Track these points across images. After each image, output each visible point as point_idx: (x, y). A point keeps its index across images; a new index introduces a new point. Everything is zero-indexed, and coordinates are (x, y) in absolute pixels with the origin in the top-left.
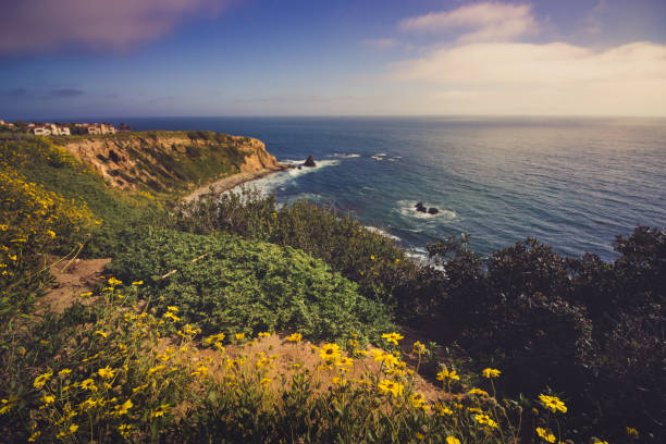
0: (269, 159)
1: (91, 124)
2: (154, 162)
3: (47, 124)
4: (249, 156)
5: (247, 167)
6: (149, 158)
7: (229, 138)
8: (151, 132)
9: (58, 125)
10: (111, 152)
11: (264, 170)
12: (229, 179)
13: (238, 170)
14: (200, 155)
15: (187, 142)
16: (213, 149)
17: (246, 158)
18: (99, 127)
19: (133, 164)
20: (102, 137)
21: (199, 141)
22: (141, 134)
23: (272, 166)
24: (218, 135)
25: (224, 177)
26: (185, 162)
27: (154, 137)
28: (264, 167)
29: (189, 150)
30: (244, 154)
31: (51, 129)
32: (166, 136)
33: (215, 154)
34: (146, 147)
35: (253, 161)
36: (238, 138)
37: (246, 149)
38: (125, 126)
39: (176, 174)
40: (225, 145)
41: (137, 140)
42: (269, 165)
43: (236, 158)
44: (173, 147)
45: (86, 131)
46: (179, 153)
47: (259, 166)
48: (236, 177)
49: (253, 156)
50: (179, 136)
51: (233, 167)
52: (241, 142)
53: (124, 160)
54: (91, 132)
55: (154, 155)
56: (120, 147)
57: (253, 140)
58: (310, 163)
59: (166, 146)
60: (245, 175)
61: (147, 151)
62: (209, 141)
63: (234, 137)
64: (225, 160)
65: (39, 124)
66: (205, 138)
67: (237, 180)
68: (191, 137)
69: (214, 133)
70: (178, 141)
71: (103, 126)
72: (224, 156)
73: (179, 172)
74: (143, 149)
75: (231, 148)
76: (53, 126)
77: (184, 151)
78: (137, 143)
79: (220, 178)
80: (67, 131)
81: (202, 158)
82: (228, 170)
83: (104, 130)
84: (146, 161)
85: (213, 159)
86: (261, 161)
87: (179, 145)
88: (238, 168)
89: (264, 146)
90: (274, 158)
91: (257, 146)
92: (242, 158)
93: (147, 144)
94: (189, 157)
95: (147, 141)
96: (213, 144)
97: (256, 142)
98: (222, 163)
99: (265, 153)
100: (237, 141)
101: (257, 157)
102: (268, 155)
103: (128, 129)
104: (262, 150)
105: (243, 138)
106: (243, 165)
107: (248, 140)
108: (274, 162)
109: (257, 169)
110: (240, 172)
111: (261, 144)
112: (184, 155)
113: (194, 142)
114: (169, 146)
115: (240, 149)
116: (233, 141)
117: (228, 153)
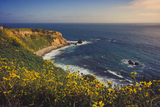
0: (63, 40)
4: (55, 39)
7: (47, 32)
8: (17, 29)
11: (61, 45)
12: (47, 48)
14: (36, 38)
15: (31, 33)
16: (41, 36)
17: (54, 40)
21: (36, 33)
22: (13, 30)
23: (64, 43)
24: (43, 30)
25: (45, 47)
26: (30, 41)
27: (18, 31)
28: (61, 43)
29: (31, 36)
30: (54, 38)
32: (23, 31)
33: (41, 38)
35: (57, 41)
36: (51, 31)
37: (54, 36)
40: (46, 35)
41: (12, 32)
42: (63, 43)
43: (50, 40)
44: (26, 35)
46: (28, 37)
47: (59, 43)
49: (57, 39)
50: (28, 31)
51: (49, 43)
52: (52, 33)
57: (57, 33)
58: (80, 42)
59: (23, 34)
60: (53, 47)
62: (40, 33)
63: (49, 31)
64: (46, 40)
66: (38, 31)
67: (50, 49)
68: (33, 31)
69: (42, 30)
72: (45, 39)
75: (48, 36)
77: (30, 36)
79: (43, 48)
81: (37, 39)
82: (47, 44)
85: (41, 40)
86: (60, 41)
87: (28, 34)
88: (51, 44)
89: (61, 35)
90: (65, 40)
91: (59, 35)
92: (53, 40)
93: (16, 34)
94: (32, 39)
95: (16, 32)
96: (41, 34)
97: (58, 33)
98: (44, 42)
99: (62, 38)
100: (51, 33)
101: (58, 39)
102: (63, 39)
103: (7, 27)
104: (61, 37)
105: (53, 31)
106: (53, 43)
107: (55, 33)
108: (65, 42)
109: (58, 44)
110: (51, 45)
111: (60, 34)
112: (30, 38)
113: (34, 33)
114: (24, 34)
115: (52, 36)
116: (49, 33)
117: (47, 37)
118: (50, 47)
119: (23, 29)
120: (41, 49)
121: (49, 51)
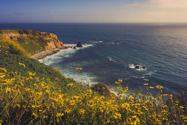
0: (59, 44)
4: (49, 42)
5: (49, 47)
7: (39, 33)
11: (57, 49)
12: (40, 54)
13: (44, 49)
14: (25, 42)
15: (18, 35)
16: (31, 39)
17: (48, 43)
21: (24, 35)
23: (61, 47)
24: (33, 31)
25: (37, 52)
28: (57, 47)
29: (19, 39)
30: (47, 41)
32: (7, 32)
33: (32, 41)
35: (51, 45)
36: (44, 33)
37: (48, 39)
40: (37, 37)
42: (59, 46)
43: (43, 43)
44: (11, 38)
47: (54, 47)
49: (51, 42)
50: (14, 32)
51: (42, 47)
52: (45, 35)
57: (51, 34)
58: (79, 45)
59: (7, 37)
60: (48, 51)
62: (29, 35)
63: (41, 33)
64: (38, 44)
66: (27, 33)
67: (44, 54)
68: (20, 32)
69: (31, 31)
70: (13, 35)
72: (37, 42)
75: (40, 38)
79: (35, 53)
82: (39, 49)
85: (32, 44)
86: (55, 44)
87: (14, 37)
88: (44, 48)
89: (57, 37)
90: (62, 43)
91: (53, 37)
92: (46, 43)
94: (19, 43)
96: (31, 36)
97: (53, 35)
98: (36, 46)
99: (57, 41)
100: (43, 35)
101: (53, 42)
102: (59, 42)
104: (56, 39)
105: (46, 33)
106: (47, 47)
107: (48, 34)
108: (62, 45)
109: (54, 49)
110: (45, 50)
111: (55, 36)
112: (17, 42)
113: (22, 35)
114: (9, 37)
115: (45, 39)
116: (41, 35)
117: (39, 40)
118: (43, 52)
119: (8, 30)
120: (32, 55)
121: (42, 57)
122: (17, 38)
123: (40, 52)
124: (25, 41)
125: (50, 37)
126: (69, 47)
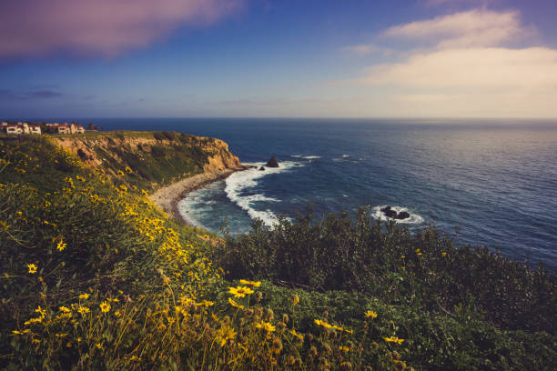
0: (232, 160)
1: (61, 123)
2: (120, 161)
3: (20, 123)
4: (212, 157)
5: (210, 167)
6: (116, 157)
7: (193, 139)
8: (119, 132)
9: (30, 124)
10: (80, 152)
11: (227, 170)
12: (192, 179)
13: (201, 170)
14: (164, 155)
15: (153, 142)
16: (178, 149)
17: (210, 159)
18: (70, 127)
19: (99, 163)
20: (72, 136)
21: (164, 142)
22: (109, 135)
23: (234, 166)
24: (182, 135)
25: (187, 176)
26: (150, 161)
27: (122, 137)
28: (227, 167)
29: (154, 149)
30: (208, 154)
31: (22, 127)
33: (179, 153)
34: (113, 146)
35: (216, 161)
36: (202, 138)
37: (209, 149)
38: (93, 126)
39: (140, 173)
40: (189, 146)
41: (105, 140)
42: (232, 165)
43: (200, 159)
44: (139, 147)
45: (56, 130)
46: (145, 152)
47: (221, 166)
48: (199, 177)
49: (216, 156)
50: (142, 136)
51: (196, 167)
52: (205, 142)
53: (92, 159)
54: (60, 131)
55: (120, 154)
56: (88, 146)
57: (216, 141)
58: (272, 163)
59: (132, 145)
60: (208, 175)
61: (114, 150)
62: (174, 142)
63: (198, 138)
64: (189, 160)
65: (12, 123)
66: (170, 139)
67: (200, 181)
68: (157, 137)
69: (179, 134)
70: (144, 141)
71: (73, 126)
72: (187, 156)
73: (144, 171)
74: (110, 149)
75: (195, 148)
76: (26, 125)
77: (149, 150)
78: (105, 143)
79: (183, 177)
80: (38, 130)
81: (166, 157)
82: (192, 169)
83: (74, 129)
84: (113, 160)
85: (178, 159)
86: (223, 161)
87: (145, 145)
88: (201, 168)
89: (227, 146)
90: (237, 159)
91: (220, 146)
92: (206, 158)
93: (114, 144)
94: (154, 157)
95: (115, 140)
96: (177, 144)
97: (220, 143)
98: (186, 163)
99: (228, 154)
100: (201, 141)
101: (220, 157)
102: (231, 156)
103: (96, 129)
104: (225, 150)
105: (207, 138)
106: (207, 165)
107: (211, 141)
108: (236, 163)
109: (220, 170)
110: (203, 172)
111: (224, 144)
112: (149, 155)
113: (160, 142)
114: (135, 146)
115: (204, 149)
116: (197, 141)
117: (193, 153)
118: (198, 176)
119: (134, 132)
120: (177, 180)
121: (195, 185)
122: (151, 147)
123: (192, 175)
124: (165, 153)
125: (214, 146)
126: (252, 167)
